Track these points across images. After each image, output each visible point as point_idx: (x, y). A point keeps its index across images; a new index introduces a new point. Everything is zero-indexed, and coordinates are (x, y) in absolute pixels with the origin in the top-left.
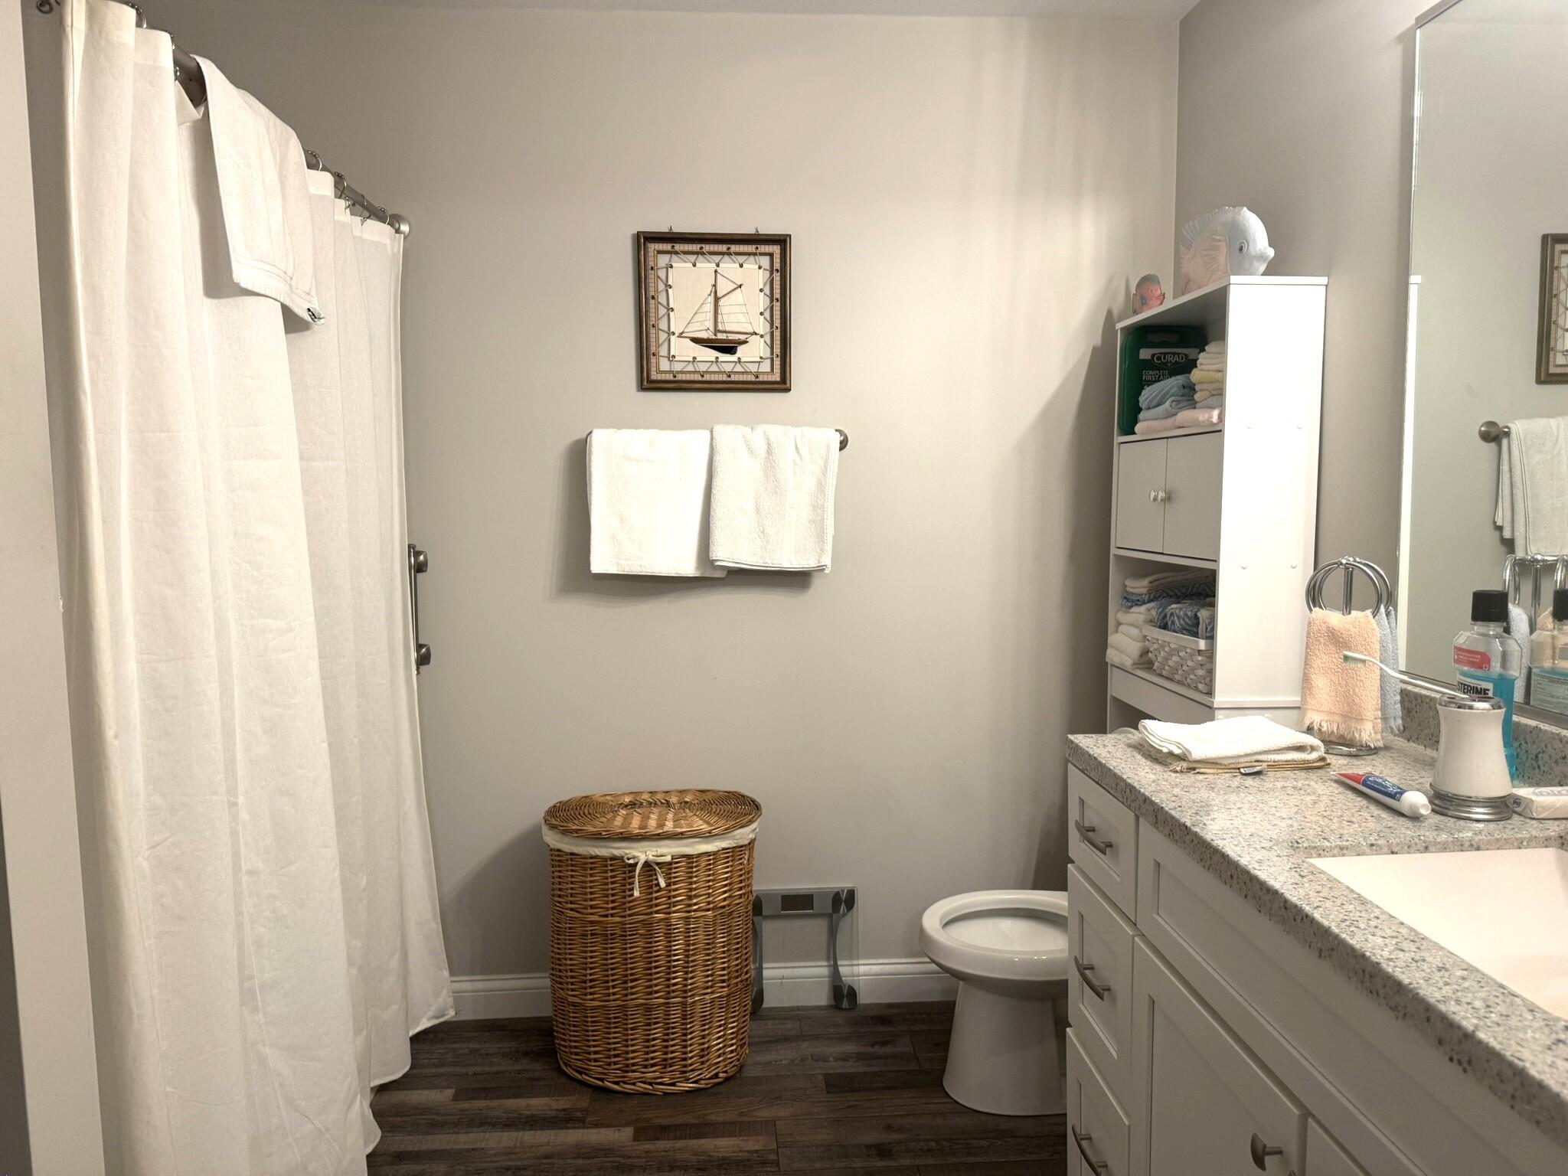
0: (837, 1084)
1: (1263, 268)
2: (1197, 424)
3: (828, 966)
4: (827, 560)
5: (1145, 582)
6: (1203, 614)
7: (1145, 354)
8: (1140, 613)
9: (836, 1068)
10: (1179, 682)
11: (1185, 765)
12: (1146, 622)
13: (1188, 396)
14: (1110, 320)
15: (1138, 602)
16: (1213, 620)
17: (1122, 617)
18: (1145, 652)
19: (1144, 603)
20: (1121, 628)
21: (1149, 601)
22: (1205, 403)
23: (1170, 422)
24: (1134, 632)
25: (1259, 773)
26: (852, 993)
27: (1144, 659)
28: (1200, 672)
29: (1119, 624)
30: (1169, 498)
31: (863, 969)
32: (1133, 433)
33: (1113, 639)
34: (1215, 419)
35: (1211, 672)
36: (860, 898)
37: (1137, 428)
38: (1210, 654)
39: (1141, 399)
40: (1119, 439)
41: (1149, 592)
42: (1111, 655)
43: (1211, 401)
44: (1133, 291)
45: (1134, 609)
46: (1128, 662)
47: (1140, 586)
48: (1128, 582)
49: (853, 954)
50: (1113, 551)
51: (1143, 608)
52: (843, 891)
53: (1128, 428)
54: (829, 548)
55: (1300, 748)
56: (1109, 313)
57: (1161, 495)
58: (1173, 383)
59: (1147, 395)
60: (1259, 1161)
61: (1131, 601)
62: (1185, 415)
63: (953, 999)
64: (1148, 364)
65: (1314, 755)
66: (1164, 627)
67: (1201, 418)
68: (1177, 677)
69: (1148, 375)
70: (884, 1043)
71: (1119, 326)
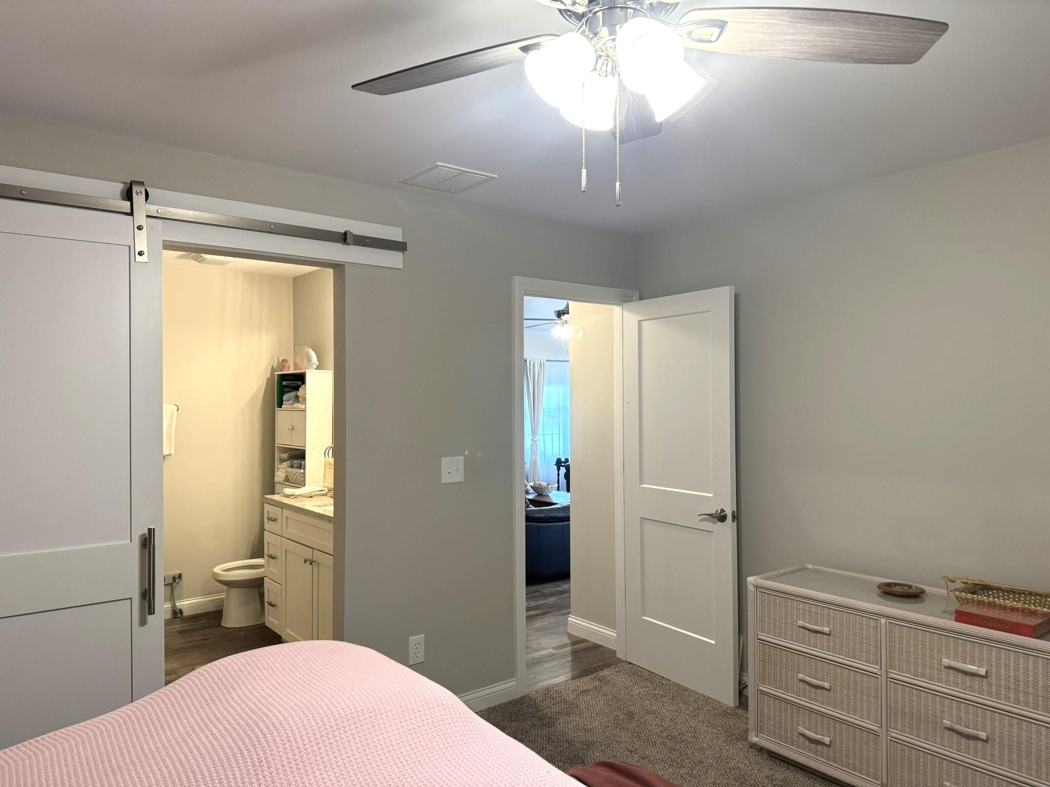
0: (180, 632)
1: (315, 367)
2: (299, 408)
3: (171, 604)
4: (173, 452)
5: (287, 454)
6: (303, 462)
7: (284, 383)
8: (285, 464)
9: (179, 629)
10: (297, 484)
11: (294, 497)
12: (287, 467)
13: (297, 398)
14: (273, 370)
15: (284, 461)
16: (305, 464)
17: (279, 466)
18: (287, 477)
19: (286, 461)
20: (280, 470)
21: (288, 460)
22: (302, 402)
23: (292, 406)
24: (283, 470)
25: (312, 497)
26: (181, 611)
27: (287, 479)
28: (302, 479)
29: (278, 469)
30: (293, 429)
31: (185, 603)
32: (281, 407)
33: (276, 474)
34: (304, 408)
35: (305, 479)
36: (183, 576)
37: (283, 407)
38: (304, 474)
39: (284, 398)
40: (277, 409)
41: (288, 458)
42: (277, 479)
43: (303, 402)
44: (280, 362)
45: (284, 463)
46: (281, 480)
47: (285, 456)
48: (281, 455)
49: (181, 598)
50: (276, 445)
51: (286, 463)
52: (176, 575)
53: (280, 405)
54: (173, 447)
55: (322, 491)
56: (272, 367)
57: (290, 428)
58: (292, 394)
59: (285, 397)
60: (305, 562)
61: (282, 461)
62: (296, 405)
63: (221, 609)
64: (286, 386)
65: (325, 492)
66: (293, 468)
67: (301, 407)
68: (296, 482)
69: (286, 390)
70: (196, 622)
71: (276, 373)
